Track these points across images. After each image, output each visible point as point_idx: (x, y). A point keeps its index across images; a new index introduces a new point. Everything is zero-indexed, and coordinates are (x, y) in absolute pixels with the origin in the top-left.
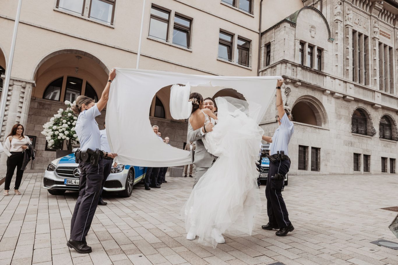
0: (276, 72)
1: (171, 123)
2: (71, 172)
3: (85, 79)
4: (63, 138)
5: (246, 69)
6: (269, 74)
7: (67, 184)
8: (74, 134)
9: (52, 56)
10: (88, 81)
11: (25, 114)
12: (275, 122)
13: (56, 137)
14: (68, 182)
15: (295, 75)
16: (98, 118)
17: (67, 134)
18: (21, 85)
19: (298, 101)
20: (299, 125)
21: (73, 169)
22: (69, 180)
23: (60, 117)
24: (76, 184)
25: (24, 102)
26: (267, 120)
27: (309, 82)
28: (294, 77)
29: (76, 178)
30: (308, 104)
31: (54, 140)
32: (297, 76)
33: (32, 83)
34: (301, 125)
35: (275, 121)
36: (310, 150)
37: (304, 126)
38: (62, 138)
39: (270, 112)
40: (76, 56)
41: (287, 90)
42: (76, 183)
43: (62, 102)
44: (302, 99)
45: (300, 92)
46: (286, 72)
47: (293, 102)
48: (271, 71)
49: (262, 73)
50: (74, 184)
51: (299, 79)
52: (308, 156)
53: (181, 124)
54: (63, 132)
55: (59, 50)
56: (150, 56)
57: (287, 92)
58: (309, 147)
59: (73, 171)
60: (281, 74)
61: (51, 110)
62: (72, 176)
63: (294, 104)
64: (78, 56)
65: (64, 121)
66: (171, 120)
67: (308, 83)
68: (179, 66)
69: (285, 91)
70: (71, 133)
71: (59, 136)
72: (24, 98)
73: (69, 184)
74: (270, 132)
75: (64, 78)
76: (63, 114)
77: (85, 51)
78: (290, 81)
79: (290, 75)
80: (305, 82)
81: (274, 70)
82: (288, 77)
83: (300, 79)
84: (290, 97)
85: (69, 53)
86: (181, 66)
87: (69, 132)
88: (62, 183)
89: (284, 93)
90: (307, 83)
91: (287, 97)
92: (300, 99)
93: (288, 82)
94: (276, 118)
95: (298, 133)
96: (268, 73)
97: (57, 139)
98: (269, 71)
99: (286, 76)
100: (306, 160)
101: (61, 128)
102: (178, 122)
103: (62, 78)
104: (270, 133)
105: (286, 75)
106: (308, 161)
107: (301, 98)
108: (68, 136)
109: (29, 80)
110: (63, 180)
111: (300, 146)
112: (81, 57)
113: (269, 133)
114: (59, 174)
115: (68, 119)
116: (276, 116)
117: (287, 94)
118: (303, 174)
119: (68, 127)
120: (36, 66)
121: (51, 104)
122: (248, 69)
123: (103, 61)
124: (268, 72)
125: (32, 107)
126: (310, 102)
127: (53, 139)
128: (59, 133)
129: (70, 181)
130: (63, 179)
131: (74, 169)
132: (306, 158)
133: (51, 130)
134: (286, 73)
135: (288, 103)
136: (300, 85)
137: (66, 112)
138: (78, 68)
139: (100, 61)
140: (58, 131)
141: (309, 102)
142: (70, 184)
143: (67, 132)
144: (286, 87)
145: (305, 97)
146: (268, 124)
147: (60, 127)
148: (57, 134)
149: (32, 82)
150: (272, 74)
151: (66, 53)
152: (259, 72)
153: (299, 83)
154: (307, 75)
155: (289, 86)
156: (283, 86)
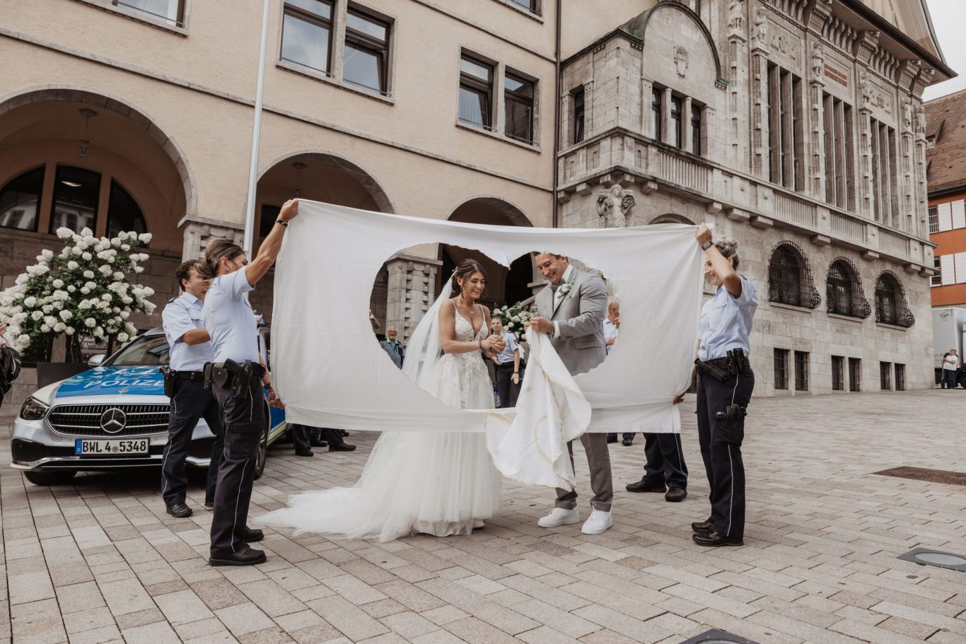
0: (599, 157)
2: (95, 421)
4: (56, 329)
5: (527, 149)
6: (583, 161)
7: (83, 453)
8: (86, 318)
9: (12, 107)
10: (115, 177)
13: (35, 326)
14: (86, 449)
15: (643, 165)
17: (67, 320)
21: (99, 412)
22: (88, 441)
23: (43, 272)
24: (111, 452)
27: (674, 182)
28: (642, 171)
29: (110, 434)
31: (31, 334)
32: (649, 167)
38: (52, 329)
40: (81, 110)
41: (625, 201)
42: (109, 449)
43: (43, 234)
45: (654, 207)
48: (587, 155)
49: (565, 161)
50: (106, 452)
51: (651, 175)
54: (55, 313)
55: (32, 91)
56: (285, 114)
57: (626, 205)
59: (100, 416)
60: (611, 162)
61: (12, 257)
62: (98, 429)
64: (87, 110)
65: (58, 283)
67: (673, 185)
68: (362, 141)
69: (622, 205)
70: (79, 314)
71: (43, 326)
73: (88, 452)
75: (47, 169)
76: (52, 264)
77: (107, 96)
78: (633, 180)
79: (633, 164)
80: (667, 184)
81: (594, 153)
82: (628, 169)
83: (656, 176)
85: (59, 99)
86: (368, 140)
87: (73, 314)
88: (69, 451)
89: (620, 208)
90: (670, 185)
91: (626, 219)
93: (628, 182)
96: (581, 160)
97: (39, 332)
98: (583, 156)
99: (624, 168)
101: (50, 303)
103: (41, 170)
105: (623, 166)
108: (70, 323)
110: (72, 444)
112: (95, 113)
114: (57, 428)
115: (70, 278)
117: (625, 211)
119: (70, 299)
121: (14, 240)
122: (531, 150)
123: (159, 123)
124: (579, 158)
127: (28, 333)
128: (45, 315)
129: (92, 445)
130: (70, 439)
131: (104, 411)
133: (19, 308)
134: (622, 161)
136: (654, 189)
137: (61, 260)
138: (87, 142)
139: (150, 123)
140: (42, 310)
142: (92, 453)
143: (66, 314)
144: (624, 195)
147: (47, 299)
148: (39, 318)
150: (590, 163)
151: (51, 98)
152: (556, 160)
153: (653, 186)
154: (671, 166)
155: (630, 192)
156: (617, 192)
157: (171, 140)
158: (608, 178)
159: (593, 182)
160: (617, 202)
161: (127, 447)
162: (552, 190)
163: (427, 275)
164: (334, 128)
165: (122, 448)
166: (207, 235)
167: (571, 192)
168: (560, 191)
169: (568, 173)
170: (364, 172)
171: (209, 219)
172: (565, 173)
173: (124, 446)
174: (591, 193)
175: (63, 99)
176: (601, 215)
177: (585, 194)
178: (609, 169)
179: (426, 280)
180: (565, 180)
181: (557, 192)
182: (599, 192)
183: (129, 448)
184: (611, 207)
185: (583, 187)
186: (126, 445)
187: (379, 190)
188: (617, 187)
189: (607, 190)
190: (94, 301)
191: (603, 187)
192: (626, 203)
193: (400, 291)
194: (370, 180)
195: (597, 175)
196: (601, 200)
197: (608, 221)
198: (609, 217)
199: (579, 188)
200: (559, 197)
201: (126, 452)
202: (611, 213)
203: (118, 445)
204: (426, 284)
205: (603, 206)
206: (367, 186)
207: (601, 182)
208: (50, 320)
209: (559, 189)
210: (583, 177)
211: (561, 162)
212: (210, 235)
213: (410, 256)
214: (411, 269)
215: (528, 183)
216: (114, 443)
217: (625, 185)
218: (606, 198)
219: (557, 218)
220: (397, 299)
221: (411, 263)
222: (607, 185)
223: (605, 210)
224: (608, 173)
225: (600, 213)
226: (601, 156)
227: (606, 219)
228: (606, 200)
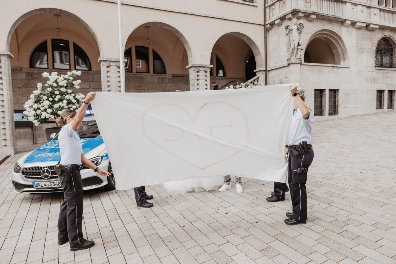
0: (286, 5)
1: (173, 78)
2: (39, 174)
3: (72, 40)
4: (47, 117)
5: (250, 5)
6: (278, 8)
7: (36, 187)
8: (58, 111)
9: (24, 19)
11: (7, 90)
12: (286, 66)
13: (39, 116)
14: (37, 186)
15: (309, 6)
16: (93, 82)
17: (51, 113)
19: (312, 38)
20: (314, 67)
21: (40, 170)
22: (38, 183)
23: (39, 93)
24: (47, 187)
25: (3, 78)
26: (277, 65)
27: (325, 13)
28: (308, 9)
29: (45, 179)
30: (324, 39)
31: (38, 119)
32: (311, 7)
33: (7, 55)
34: (316, 67)
35: (287, 65)
36: (327, 93)
37: (320, 67)
38: (45, 117)
39: (281, 54)
40: (54, 15)
41: (299, 26)
42: (46, 186)
43: (51, 69)
44: (318, 35)
45: (314, 27)
46: (298, 4)
47: (306, 40)
48: (280, 5)
49: (269, 9)
50: (44, 187)
51: (313, 11)
52: (325, 100)
53: (184, 78)
54: (45, 110)
55: (29, 11)
56: (136, 5)
57: (299, 28)
58: (326, 90)
59: (40, 172)
60: (292, 7)
61: (41, 80)
62: (40, 177)
63: (308, 43)
64: (56, 14)
65: (45, 98)
66: (172, 75)
67: (324, 15)
68: (171, 13)
69: (297, 28)
70: (55, 110)
71: (42, 116)
72: (3, 73)
74: (281, 77)
75: (48, 42)
76: (43, 88)
77: (60, 9)
78: (303, 15)
79: (303, 7)
80: (321, 14)
81: (283, 3)
82: (300, 10)
83: (315, 11)
84: (303, 35)
85: (42, 12)
86: (174, 12)
87: (52, 110)
88: (31, 186)
89: (296, 31)
90: (323, 15)
91: (299, 35)
92: (314, 35)
93: (301, 16)
94: (287, 61)
95: (313, 76)
96: (277, 8)
97: (41, 118)
98: (278, 5)
99: (298, 10)
100: (323, 104)
101: (43, 106)
102: (181, 77)
103: (46, 42)
104: (281, 79)
105: (298, 8)
106: (325, 105)
107: (316, 34)
108: (52, 114)
109: (3, 52)
110: (31, 184)
111: (315, 90)
112: (60, 16)
113: (280, 79)
114: (25, 177)
115: (50, 95)
116: (288, 59)
117: (299, 32)
118: (320, 120)
119: (51, 103)
120: (7, 34)
121: (40, 73)
122: (252, 6)
123: (82, 18)
124: (276, 7)
125: (20, 79)
126: (327, 37)
127: (37, 119)
128: (42, 111)
129: (39, 184)
130: (31, 181)
131: (42, 170)
132: (323, 103)
133: (32, 109)
134: (297, 6)
135: (301, 42)
136: (314, 18)
137: (46, 87)
138: (58, 29)
139: (79, 18)
140: (40, 110)
141: (326, 37)
142: (40, 187)
143: (49, 111)
144: (298, 23)
145: (321, 32)
146: (279, 68)
147: (42, 104)
148: (40, 113)
149: (6, 54)
150: (281, 9)
151: (39, 13)
152: (265, 8)
153: (313, 16)
154: (323, 5)
155: (301, 21)
156: (294, 22)
157: (89, 25)
158: (290, 16)
159: (283, 18)
160: (294, 28)
161: (53, 185)
162: (263, 24)
163: (206, 72)
164: (158, 9)
165: (51, 185)
166: (109, 65)
167: (272, 24)
168: (268, 24)
169: (271, 15)
170: (174, 28)
171: (109, 58)
172: (270, 15)
173: (52, 184)
174: (282, 24)
175: (43, 12)
176: (287, 35)
177: (279, 25)
178: (290, 11)
179: (206, 74)
180: (269, 18)
181: (266, 25)
182: (286, 23)
183: (54, 185)
184: (291, 30)
185: (278, 21)
186: (53, 183)
187: (181, 35)
188: (295, 20)
189: (290, 22)
190: (60, 104)
191: (288, 20)
192: (299, 27)
193: (194, 81)
194: (177, 31)
195: (285, 15)
196: (286, 27)
197: (291, 37)
198: (291, 35)
199: (276, 22)
200: (267, 27)
201: (53, 186)
202: (292, 33)
203: (49, 184)
204: (206, 76)
205: (288, 30)
206: (176, 34)
207: (287, 18)
208: (44, 113)
209: (267, 23)
210: (278, 16)
211: (268, 9)
212: (110, 65)
213: (198, 64)
214: (199, 70)
215: (252, 23)
216: (48, 183)
217: (299, 18)
218: (289, 26)
219: (266, 38)
220: (193, 84)
221: (198, 68)
222: (290, 19)
223: (289, 32)
224: (290, 13)
225: (287, 34)
226: (286, 4)
227: (289, 36)
228: (289, 27)
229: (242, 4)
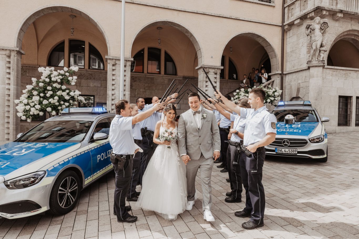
0: (307, 4)
1: (184, 79)
3: (88, 40)
4: (36, 114)
5: (267, 5)
6: (298, 7)
10: (90, 42)
12: (306, 70)
13: (28, 112)
15: (334, 4)
16: (105, 81)
17: (39, 109)
18: (6, 54)
19: (337, 39)
20: (339, 70)
25: (11, 73)
26: (296, 68)
27: (354, 11)
28: (334, 7)
30: (351, 42)
32: (338, 5)
33: (17, 51)
34: (342, 71)
35: (307, 68)
36: (354, 101)
37: (346, 71)
38: (34, 113)
39: (300, 57)
40: (70, 15)
41: (322, 25)
44: (344, 35)
45: (341, 27)
46: (322, 2)
47: (331, 41)
48: (300, 4)
49: (288, 9)
51: (339, 9)
52: (352, 109)
53: (195, 80)
54: (35, 106)
57: (323, 28)
58: (353, 97)
60: (314, 5)
63: (332, 44)
64: (72, 15)
65: (36, 93)
66: (183, 76)
67: (353, 13)
68: (182, 12)
69: (321, 28)
70: (44, 106)
72: (11, 68)
74: (299, 82)
75: (65, 42)
77: (70, 7)
78: (328, 14)
79: (328, 4)
80: (349, 13)
81: (304, 2)
82: (324, 8)
83: (342, 9)
84: (327, 35)
86: (185, 11)
87: (41, 106)
89: (319, 30)
90: (351, 13)
91: (323, 35)
92: (340, 36)
93: (325, 15)
94: (307, 64)
95: (337, 81)
96: (297, 7)
97: (30, 115)
98: (298, 4)
99: (322, 7)
100: (349, 113)
102: (191, 78)
103: (63, 42)
104: (300, 83)
105: (322, 6)
106: (352, 114)
107: (343, 35)
108: (41, 110)
109: (12, 48)
111: (340, 97)
113: (298, 83)
116: (308, 62)
117: (322, 32)
118: (344, 131)
119: (42, 99)
120: (18, 31)
122: (269, 6)
124: (296, 6)
126: (355, 38)
127: (25, 115)
128: (31, 107)
132: (349, 111)
133: (22, 104)
134: (321, 4)
135: (324, 43)
136: (341, 17)
139: (89, 17)
140: (30, 105)
141: (353, 39)
143: (38, 107)
144: (322, 22)
145: (349, 33)
146: (297, 72)
147: (32, 100)
148: (29, 109)
149: (15, 49)
150: (302, 8)
152: (284, 9)
153: (340, 15)
154: (352, 2)
155: (326, 20)
156: (317, 21)
157: (97, 23)
158: (312, 14)
159: (303, 18)
160: (317, 27)
162: (281, 25)
163: (216, 74)
164: (169, 8)
166: (114, 64)
167: (291, 25)
168: (286, 25)
169: (290, 16)
170: (184, 28)
171: (115, 57)
172: (288, 15)
174: (303, 24)
176: (308, 35)
177: (299, 25)
178: (313, 9)
179: (215, 76)
180: (288, 19)
181: (284, 26)
182: (308, 22)
184: (314, 30)
185: (298, 21)
187: (192, 35)
188: (318, 19)
189: (311, 21)
191: (310, 20)
192: (323, 27)
193: (203, 82)
194: (187, 31)
195: (306, 14)
196: (308, 27)
197: (312, 38)
198: (313, 36)
199: (296, 22)
200: (285, 28)
202: (314, 33)
204: (216, 78)
205: (309, 30)
206: (186, 34)
207: (308, 17)
209: (285, 24)
210: (298, 16)
211: (286, 10)
212: (116, 64)
213: (207, 65)
214: (208, 72)
215: (268, 23)
217: (322, 17)
218: (311, 25)
219: (284, 39)
220: (202, 86)
221: (208, 69)
222: (312, 18)
223: (310, 32)
224: (312, 11)
225: (307, 34)
226: (308, 2)
227: (311, 37)
228: (310, 27)
229: (258, 3)
